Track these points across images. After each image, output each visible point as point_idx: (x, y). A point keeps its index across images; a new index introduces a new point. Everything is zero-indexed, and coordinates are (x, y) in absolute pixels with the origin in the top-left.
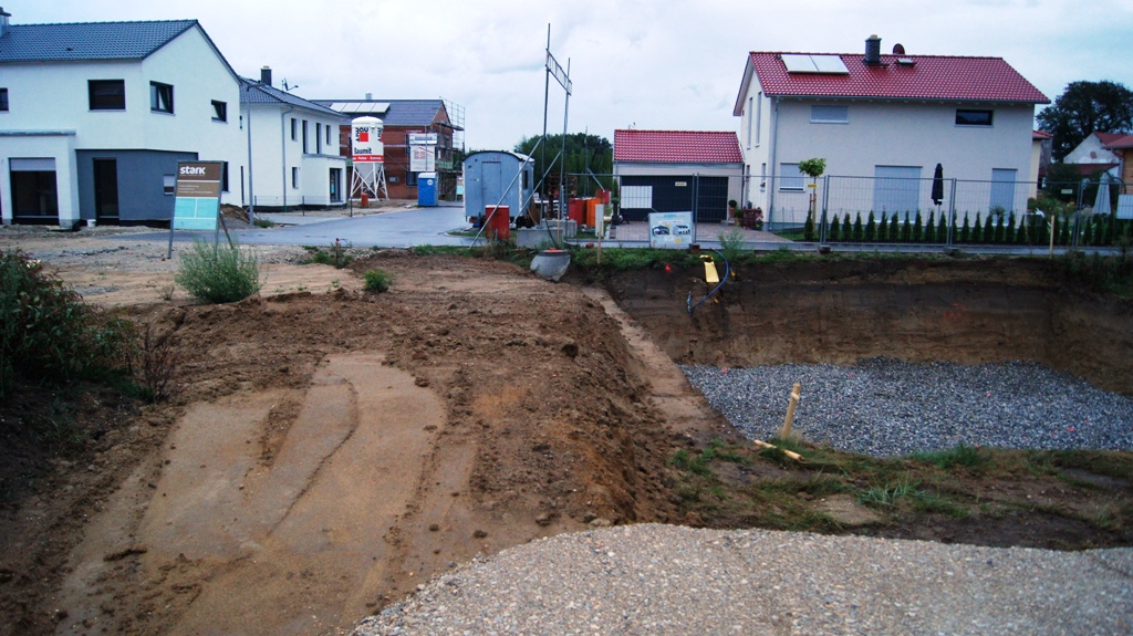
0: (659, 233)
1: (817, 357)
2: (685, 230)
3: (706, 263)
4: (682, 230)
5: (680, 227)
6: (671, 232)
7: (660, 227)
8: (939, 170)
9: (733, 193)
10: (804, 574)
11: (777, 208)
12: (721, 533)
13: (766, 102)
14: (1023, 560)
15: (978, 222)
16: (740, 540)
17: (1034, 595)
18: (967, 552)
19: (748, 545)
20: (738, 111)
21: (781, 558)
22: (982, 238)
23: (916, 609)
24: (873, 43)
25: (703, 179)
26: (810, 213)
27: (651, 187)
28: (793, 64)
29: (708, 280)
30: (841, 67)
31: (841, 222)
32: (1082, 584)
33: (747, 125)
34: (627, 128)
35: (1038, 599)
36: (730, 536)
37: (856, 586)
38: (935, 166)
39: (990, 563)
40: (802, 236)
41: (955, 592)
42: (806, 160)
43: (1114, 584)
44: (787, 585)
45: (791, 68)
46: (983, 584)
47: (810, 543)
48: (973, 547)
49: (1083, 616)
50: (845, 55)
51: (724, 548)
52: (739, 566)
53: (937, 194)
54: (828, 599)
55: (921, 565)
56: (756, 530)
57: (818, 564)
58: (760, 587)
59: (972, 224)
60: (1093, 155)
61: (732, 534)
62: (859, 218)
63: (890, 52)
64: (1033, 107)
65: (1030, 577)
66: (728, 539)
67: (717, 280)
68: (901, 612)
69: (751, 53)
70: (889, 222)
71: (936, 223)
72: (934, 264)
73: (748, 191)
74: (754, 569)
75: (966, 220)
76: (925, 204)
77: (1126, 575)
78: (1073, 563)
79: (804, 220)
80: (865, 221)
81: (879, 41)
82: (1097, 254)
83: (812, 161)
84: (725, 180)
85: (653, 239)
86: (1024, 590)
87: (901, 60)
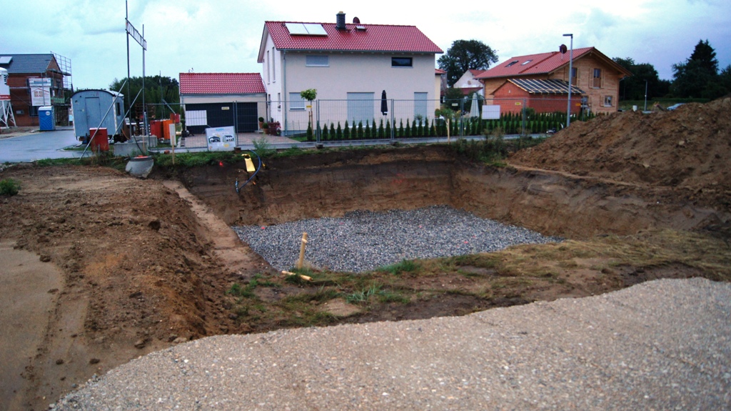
0: (214, 141)
1: (320, 214)
2: (231, 138)
3: (246, 159)
4: (228, 138)
5: (227, 136)
6: (221, 140)
7: (214, 137)
8: (384, 95)
9: (261, 113)
10: (311, 354)
11: (289, 121)
12: (259, 336)
13: (278, 53)
14: (438, 325)
15: (408, 125)
16: (271, 338)
17: (444, 345)
18: (407, 325)
19: (276, 341)
20: (260, 60)
21: (297, 346)
22: (411, 134)
23: (379, 364)
24: (341, 17)
25: (240, 104)
26: (309, 124)
27: (205, 111)
28: (294, 29)
29: (248, 170)
30: (322, 32)
31: (329, 128)
32: (470, 334)
33: (266, 68)
34: (187, 72)
35: (447, 346)
36: (265, 337)
37: (343, 356)
38: (382, 92)
39: (420, 329)
40: (306, 138)
41: (401, 350)
42: (305, 90)
43: (486, 331)
44: (301, 363)
45: (292, 32)
46: (416, 342)
47: (315, 333)
48: (410, 321)
49: (471, 352)
50: (324, 24)
51: (261, 345)
52: (271, 355)
53: (384, 109)
54: (327, 367)
55: (381, 337)
56: (281, 331)
57: (320, 346)
58: (285, 367)
59: (405, 126)
60: (469, 83)
61: (265, 335)
62: (339, 126)
63: (352, 22)
64: (434, 55)
65: (442, 334)
66: (263, 339)
67: (254, 170)
68: (370, 368)
69: (266, 22)
70: (357, 127)
71: (385, 127)
72: (385, 152)
73: (270, 111)
74: (280, 356)
75: (401, 124)
76: (378, 116)
77: (492, 325)
78: (465, 322)
79: (306, 128)
80: (343, 127)
81: (344, 15)
82: (473, 140)
83: (308, 91)
84: (255, 104)
85: (209, 145)
86: (439, 342)
87: (358, 27)
